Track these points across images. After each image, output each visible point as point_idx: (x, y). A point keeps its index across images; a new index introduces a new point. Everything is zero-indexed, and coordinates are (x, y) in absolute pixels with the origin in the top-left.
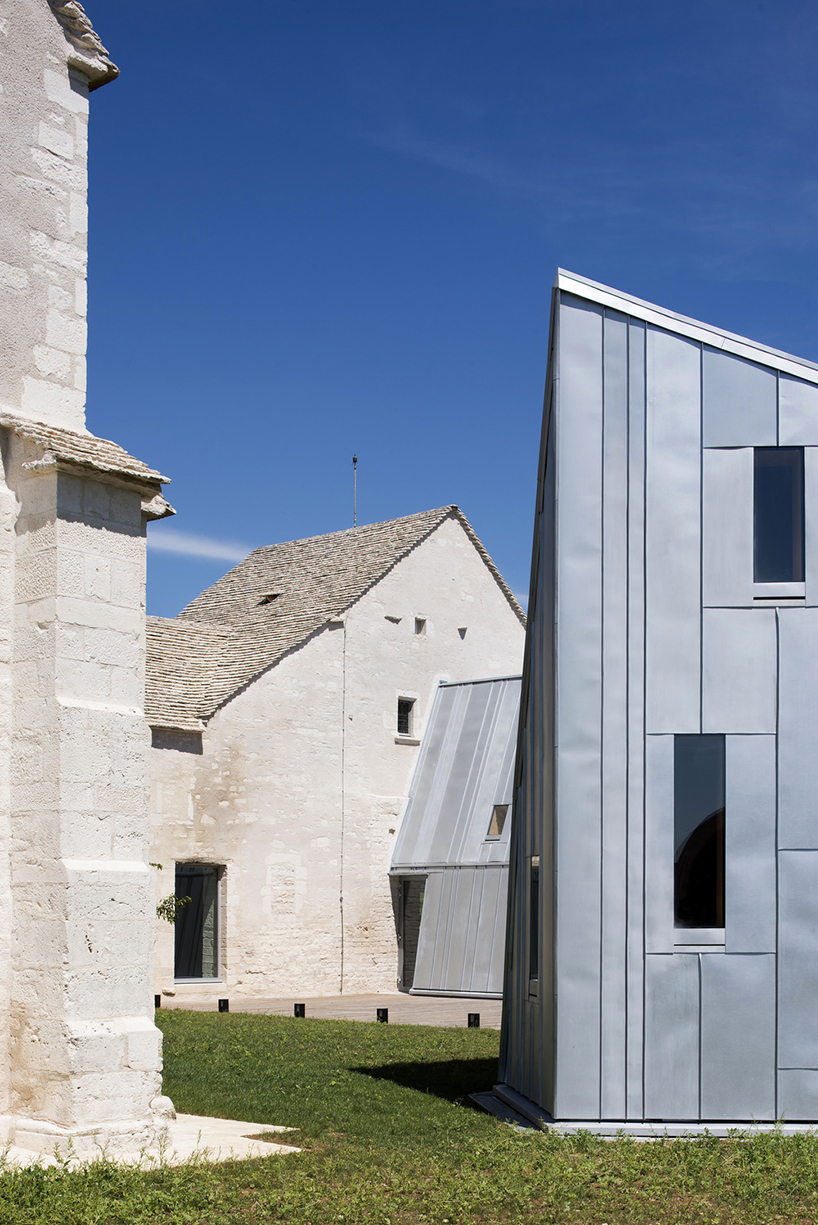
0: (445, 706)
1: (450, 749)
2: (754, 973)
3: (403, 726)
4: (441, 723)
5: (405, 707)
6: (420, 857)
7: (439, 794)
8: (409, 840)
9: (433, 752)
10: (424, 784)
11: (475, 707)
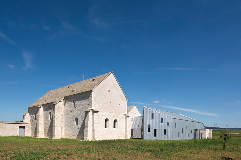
0: (135, 118)
1: (135, 121)
2: (151, 134)
3: (132, 120)
4: (134, 119)
5: (132, 118)
6: (133, 128)
7: (134, 124)
8: (132, 127)
9: (134, 121)
10: (133, 123)
11: (137, 118)
